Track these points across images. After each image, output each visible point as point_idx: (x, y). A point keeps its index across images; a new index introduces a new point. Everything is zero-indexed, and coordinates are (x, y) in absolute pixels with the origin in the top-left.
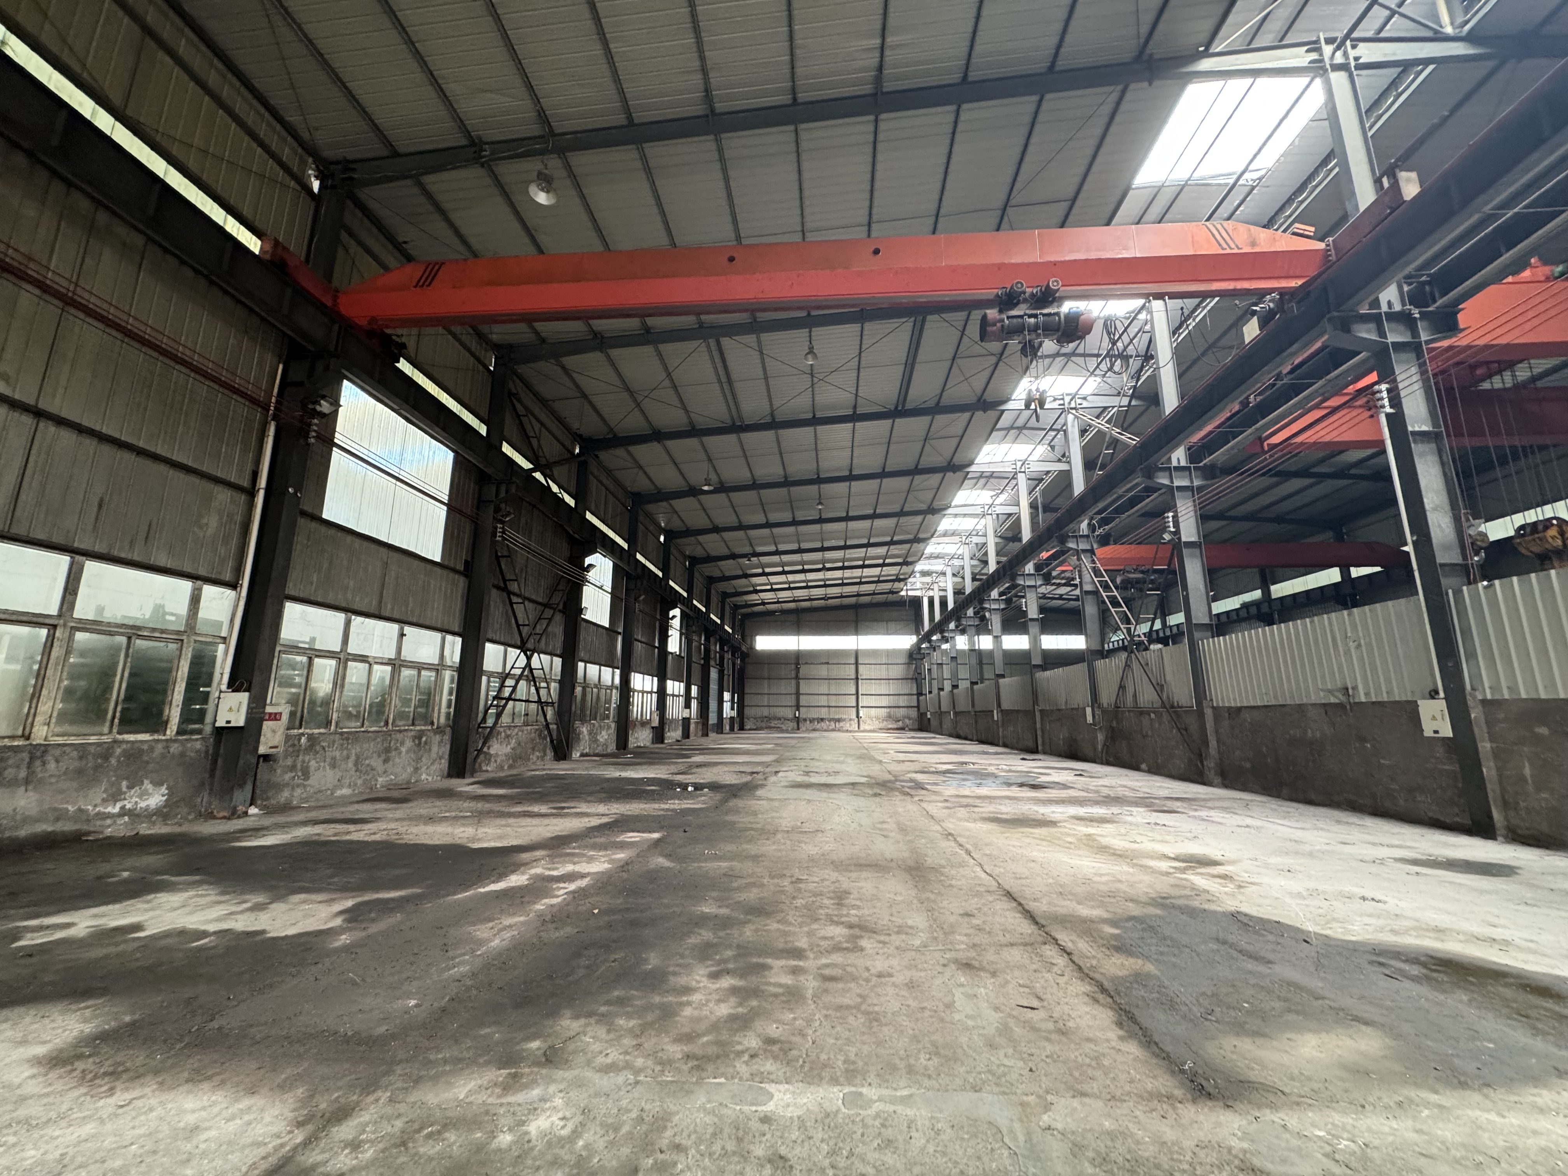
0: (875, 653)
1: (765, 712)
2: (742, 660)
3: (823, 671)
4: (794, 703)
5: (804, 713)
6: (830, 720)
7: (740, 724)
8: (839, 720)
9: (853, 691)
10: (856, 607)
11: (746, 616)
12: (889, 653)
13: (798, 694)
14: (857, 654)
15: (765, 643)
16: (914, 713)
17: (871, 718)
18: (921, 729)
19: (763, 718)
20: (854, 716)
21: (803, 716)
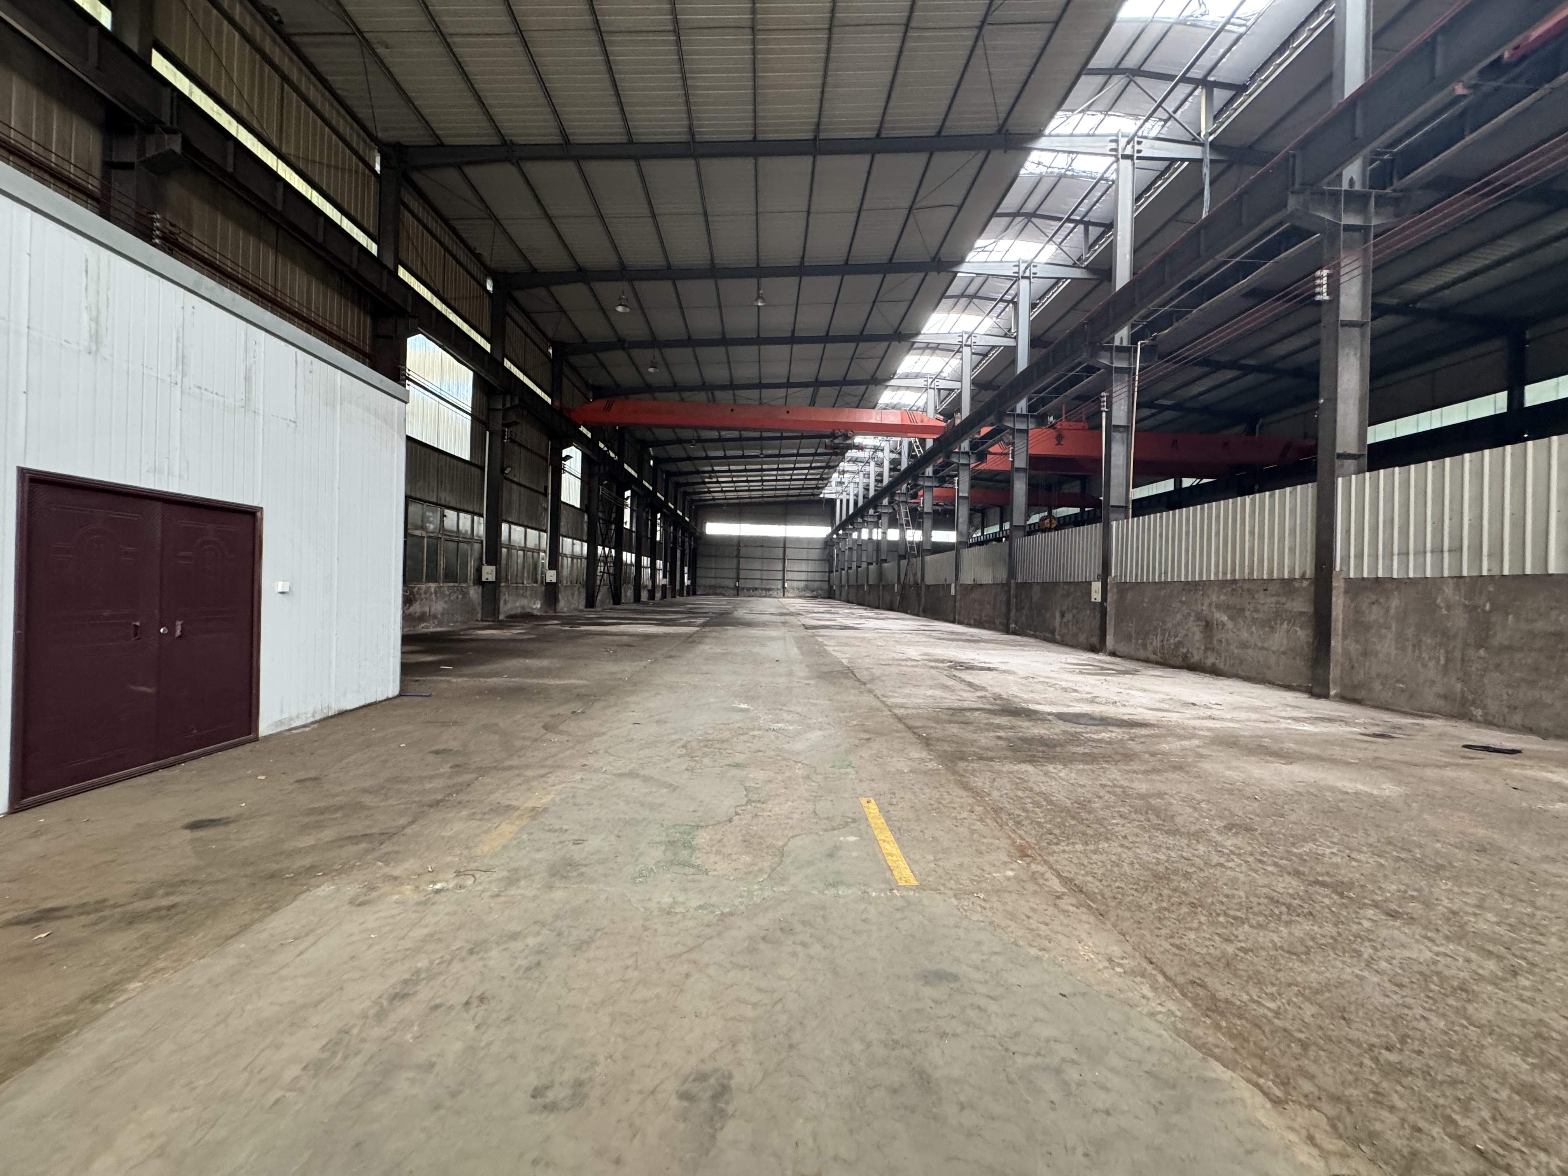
0: (798, 540)
1: (713, 582)
2: (695, 542)
3: (758, 552)
4: (735, 576)
5: (742, 584)
6: (762, 589)
7: (693, 591)
8: (769, 590)
9: (781, 568)
10: (786, 503)
11: (698, 507)
12: (810, 541)
13: (738, 569)
14: (785, 540)
15: (714, 529)
16: (825, 586)
17: (793, 589)
18: (829, 598)
19: (711, 587)
20: (780, 587)
21: (742, 586)
